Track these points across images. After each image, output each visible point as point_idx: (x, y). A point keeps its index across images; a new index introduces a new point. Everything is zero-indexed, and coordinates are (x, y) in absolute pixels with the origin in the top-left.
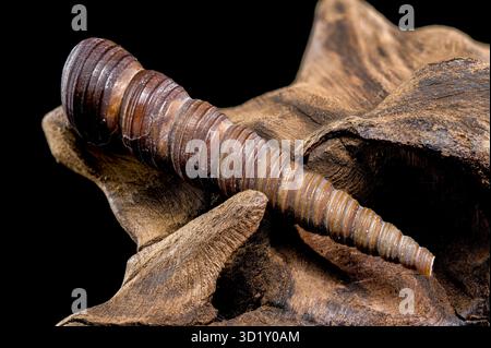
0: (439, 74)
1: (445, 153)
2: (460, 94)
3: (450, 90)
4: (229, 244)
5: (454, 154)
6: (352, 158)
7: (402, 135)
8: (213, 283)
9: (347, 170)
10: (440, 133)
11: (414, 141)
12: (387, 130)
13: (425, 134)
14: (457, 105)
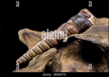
0: (97, 26)
1: (94, 42)
2: (100, 31)
3: (98, 30)
4: (48, 59)
5: (95, 43)
6: (79, 44)
7: (85, 38)
8: (44, 67)
9: (78, 46)
10: (93, 38)
11: (87, 39)
12: (82, 37)
13: (90, 38)
14: (99, 33)
